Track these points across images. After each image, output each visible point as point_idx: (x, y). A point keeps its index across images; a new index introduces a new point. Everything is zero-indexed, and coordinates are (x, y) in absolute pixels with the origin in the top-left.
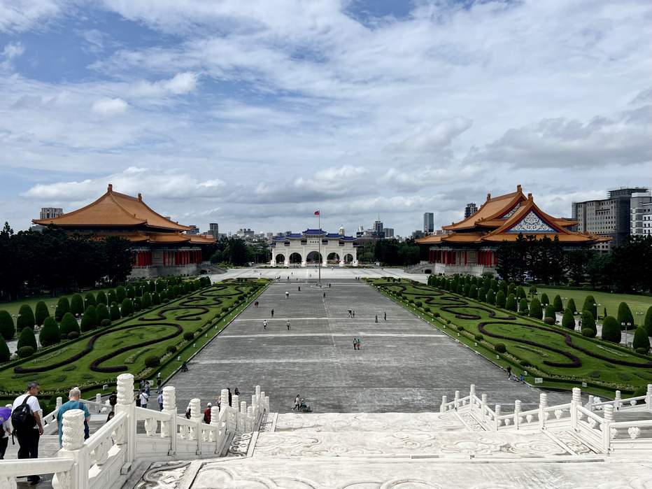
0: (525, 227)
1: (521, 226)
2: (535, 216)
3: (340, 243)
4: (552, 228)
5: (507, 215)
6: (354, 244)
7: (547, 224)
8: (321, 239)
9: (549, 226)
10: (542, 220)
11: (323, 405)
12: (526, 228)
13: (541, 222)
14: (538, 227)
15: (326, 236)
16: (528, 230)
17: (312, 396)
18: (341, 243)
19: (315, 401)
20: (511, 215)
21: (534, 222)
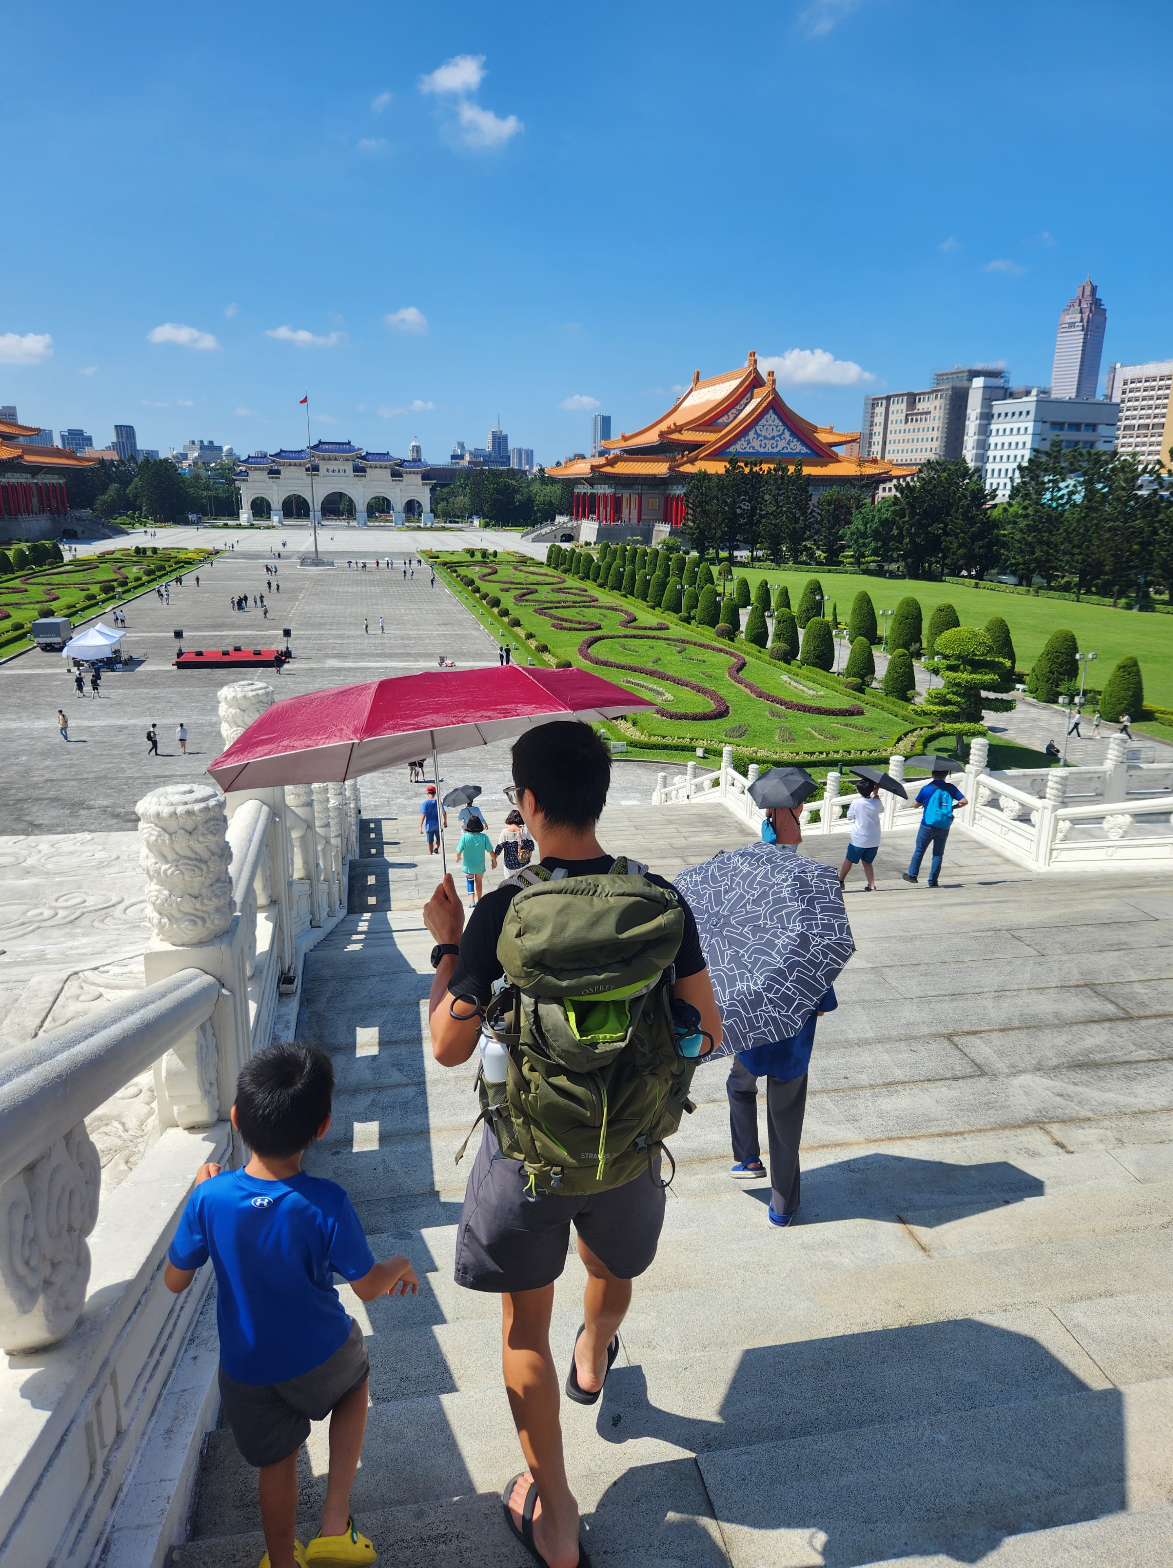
0: (756, 444)
1: (749, 443)
2: (778, 422)
3: (392, 475)
4: (808, 447)
5: (724, 419)
6: (423, 478)
7: (800, 439)
8: (350, 464)
9: (804, 443)
10: (789, 429)
11: (117, 816)
12: (757, 448)
13: (787, 434)
14: (782, 444)
15: (363, 458)
16: (762, 450)
17: (107, 796)
18: (396, 475)
19: (104, 810)
20: (732, 417)
21: (775, 433)
